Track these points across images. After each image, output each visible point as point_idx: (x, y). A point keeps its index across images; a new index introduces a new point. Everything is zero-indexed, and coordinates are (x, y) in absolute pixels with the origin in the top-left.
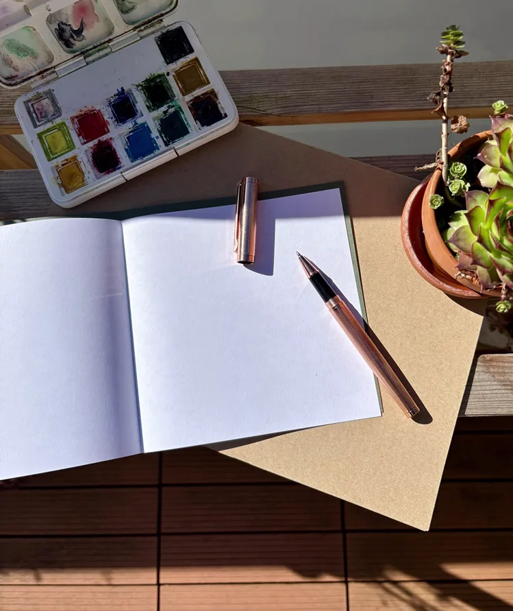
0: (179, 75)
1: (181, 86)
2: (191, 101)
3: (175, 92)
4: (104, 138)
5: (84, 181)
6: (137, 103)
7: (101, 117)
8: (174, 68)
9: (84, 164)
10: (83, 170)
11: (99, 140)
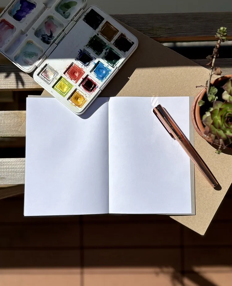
0: (103, 32)
1: (106, 38)
3: (105, 42)
4: (84, 76)
5: (85, 99)
6: (90, 54)
7: (77, 67)
8: (99, 31)
9: (81, 92)
10: (82, 94)
11: (82, 78)
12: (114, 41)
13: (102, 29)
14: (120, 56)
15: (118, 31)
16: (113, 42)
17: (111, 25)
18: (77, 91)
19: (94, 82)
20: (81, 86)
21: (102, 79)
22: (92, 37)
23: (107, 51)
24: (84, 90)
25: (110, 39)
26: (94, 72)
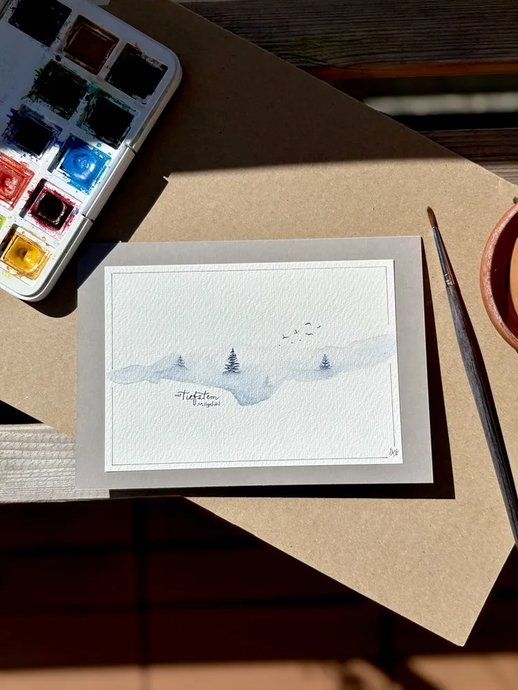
0: (73, 51)
1: (85, 65)
2: (109, 75)
3: (83, 77)
4: (33, 185)
5: (44, 253)
6: (43, 117)
7: (11, 163)
8: (61, 46)
9: (30, 232)
10: (34, 239)
11: (29, 192)
12: (109, 70)
13: (68, 41)
14: (131, 112)
15: (117, 40)
16: (104, 73)
17: (92, 25)
18: (19, 230)
19: (66, 197)
20: (28, 216)
21: (86, 184)
22: (43, 68)
23: (91, 104)
24: (38, 225)
25: (94, 68)
26: (61, 168)
